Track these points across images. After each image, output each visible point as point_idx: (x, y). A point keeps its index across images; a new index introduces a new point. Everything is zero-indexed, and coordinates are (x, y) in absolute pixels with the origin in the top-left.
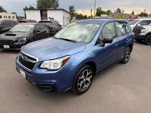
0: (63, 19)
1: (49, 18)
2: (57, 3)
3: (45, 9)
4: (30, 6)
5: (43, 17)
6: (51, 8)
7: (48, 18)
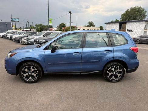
0: (144, 30)
1: (128, 30)
2: (144, 14)
3: (125, 22)
4: (116, 20)
5: (121, 29)
6: (133, 20)
7: (126, 30)
